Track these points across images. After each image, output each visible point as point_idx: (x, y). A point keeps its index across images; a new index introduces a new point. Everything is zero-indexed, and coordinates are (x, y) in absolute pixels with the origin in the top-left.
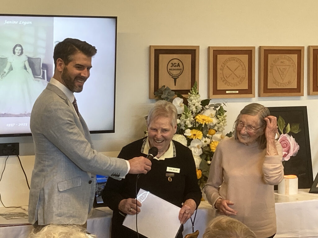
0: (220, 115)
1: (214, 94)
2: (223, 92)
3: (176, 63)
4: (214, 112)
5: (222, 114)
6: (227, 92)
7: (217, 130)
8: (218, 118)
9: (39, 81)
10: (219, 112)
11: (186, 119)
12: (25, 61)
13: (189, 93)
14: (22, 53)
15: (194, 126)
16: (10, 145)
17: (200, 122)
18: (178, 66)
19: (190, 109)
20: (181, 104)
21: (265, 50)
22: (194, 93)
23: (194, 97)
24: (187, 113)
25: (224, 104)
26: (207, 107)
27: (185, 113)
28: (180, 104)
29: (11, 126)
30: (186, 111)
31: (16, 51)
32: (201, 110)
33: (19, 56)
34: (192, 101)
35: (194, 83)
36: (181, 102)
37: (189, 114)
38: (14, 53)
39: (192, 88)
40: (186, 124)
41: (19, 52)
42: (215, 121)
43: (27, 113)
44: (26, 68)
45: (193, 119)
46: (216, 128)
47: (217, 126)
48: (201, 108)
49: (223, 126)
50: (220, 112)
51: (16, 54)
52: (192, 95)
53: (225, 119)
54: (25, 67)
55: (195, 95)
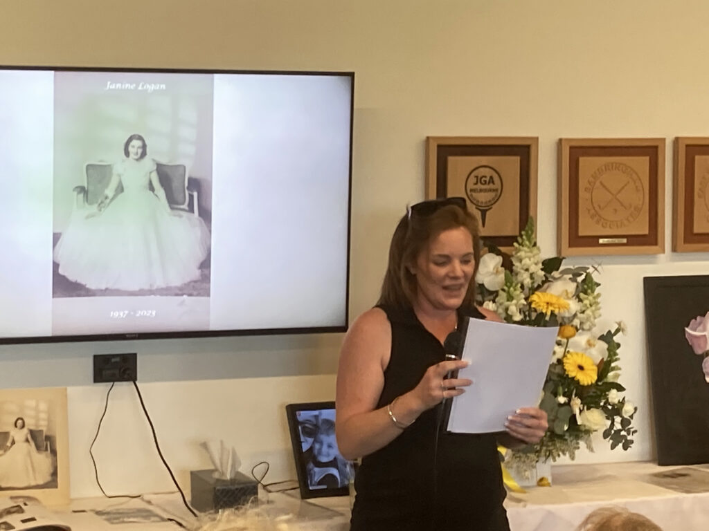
0: (586, 293)
1: (570, 246)
2: (592, 241)
3: (485, 177)
4: (572, 287)
5: (589, 291)
6: (601, 241)
7: (578, 327)
8: (580, 300)
9: (180, 216)
10: (583, 286)
11: (509, 303)
12: (150, 173)
13: (515, 244)
14: (144, 154)
15: (525, 316)
16: (117, 359)
17: (541, 308)
18: (489, 183)
19: (516, 279)
20: (497, 269)
21: (687, 146)
22: (527, 243)
23: (526, 252)
24: (512, 289)
25: (596, 269)
26: (556, 274)
27: (506, 288)
28: (494, 269)
29: (119, 315)
30: (508, 284)
31: (130, 149)
32: (544, 282)
33: (137, 160)
34: (523, 262)
35: (527, 221)
36: (497, 265)
37: (515, 290)
38: (127, 153)
39: (523, 233)
40: (509, 312)
41: (137, 153)
42: (574, 306)
43: (155, 288)
44: (152, 188)
45: (525, 303)
46: (576, 322)
47: (578, 318)
48: (542, 278)
49: (592, 319)
50: (585, 286)
51: (132, 155)
52: (521, 247)
53: (597, 303)
54: (151, 183)
55: (529, 247)
